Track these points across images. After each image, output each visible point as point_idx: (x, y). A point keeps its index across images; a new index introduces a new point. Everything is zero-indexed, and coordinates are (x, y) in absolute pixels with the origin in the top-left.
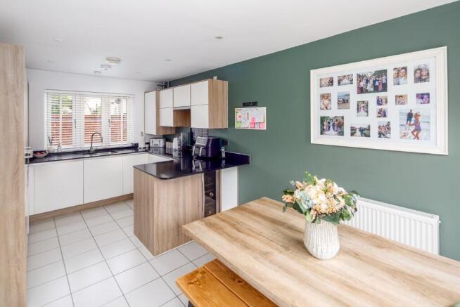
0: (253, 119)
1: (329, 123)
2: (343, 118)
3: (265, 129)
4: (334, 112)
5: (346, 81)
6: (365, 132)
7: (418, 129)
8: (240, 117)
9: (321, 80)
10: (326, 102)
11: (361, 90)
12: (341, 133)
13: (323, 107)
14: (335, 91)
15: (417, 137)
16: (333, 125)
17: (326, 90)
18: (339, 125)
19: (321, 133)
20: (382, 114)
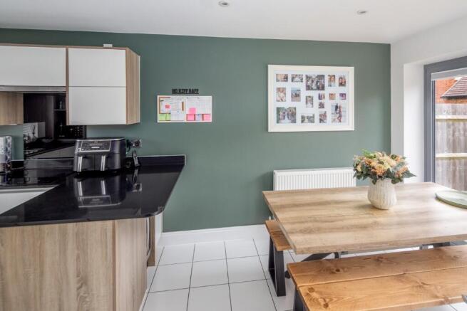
0: (193, 110)
1: (284, 113)
2: (295, 108)
3: (211, 121)
4: (288, 103)
5: (297, 79)
6: (311, 119)
7: (340, 116)
8: (167, 107)
9: (277, 75)
10: (282, 95)
11: (308, 88)
12: (294, 121)
13: (279, 99)
14: (289, 86)
15: (340, 121)
16: (288, 114)
17: (282, 85)
18: (292, 115)
19: (278, 122)
20: (322, 106)
